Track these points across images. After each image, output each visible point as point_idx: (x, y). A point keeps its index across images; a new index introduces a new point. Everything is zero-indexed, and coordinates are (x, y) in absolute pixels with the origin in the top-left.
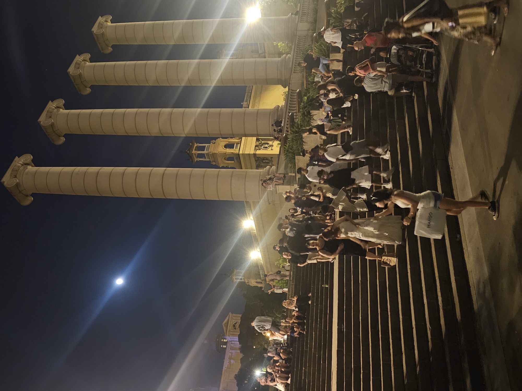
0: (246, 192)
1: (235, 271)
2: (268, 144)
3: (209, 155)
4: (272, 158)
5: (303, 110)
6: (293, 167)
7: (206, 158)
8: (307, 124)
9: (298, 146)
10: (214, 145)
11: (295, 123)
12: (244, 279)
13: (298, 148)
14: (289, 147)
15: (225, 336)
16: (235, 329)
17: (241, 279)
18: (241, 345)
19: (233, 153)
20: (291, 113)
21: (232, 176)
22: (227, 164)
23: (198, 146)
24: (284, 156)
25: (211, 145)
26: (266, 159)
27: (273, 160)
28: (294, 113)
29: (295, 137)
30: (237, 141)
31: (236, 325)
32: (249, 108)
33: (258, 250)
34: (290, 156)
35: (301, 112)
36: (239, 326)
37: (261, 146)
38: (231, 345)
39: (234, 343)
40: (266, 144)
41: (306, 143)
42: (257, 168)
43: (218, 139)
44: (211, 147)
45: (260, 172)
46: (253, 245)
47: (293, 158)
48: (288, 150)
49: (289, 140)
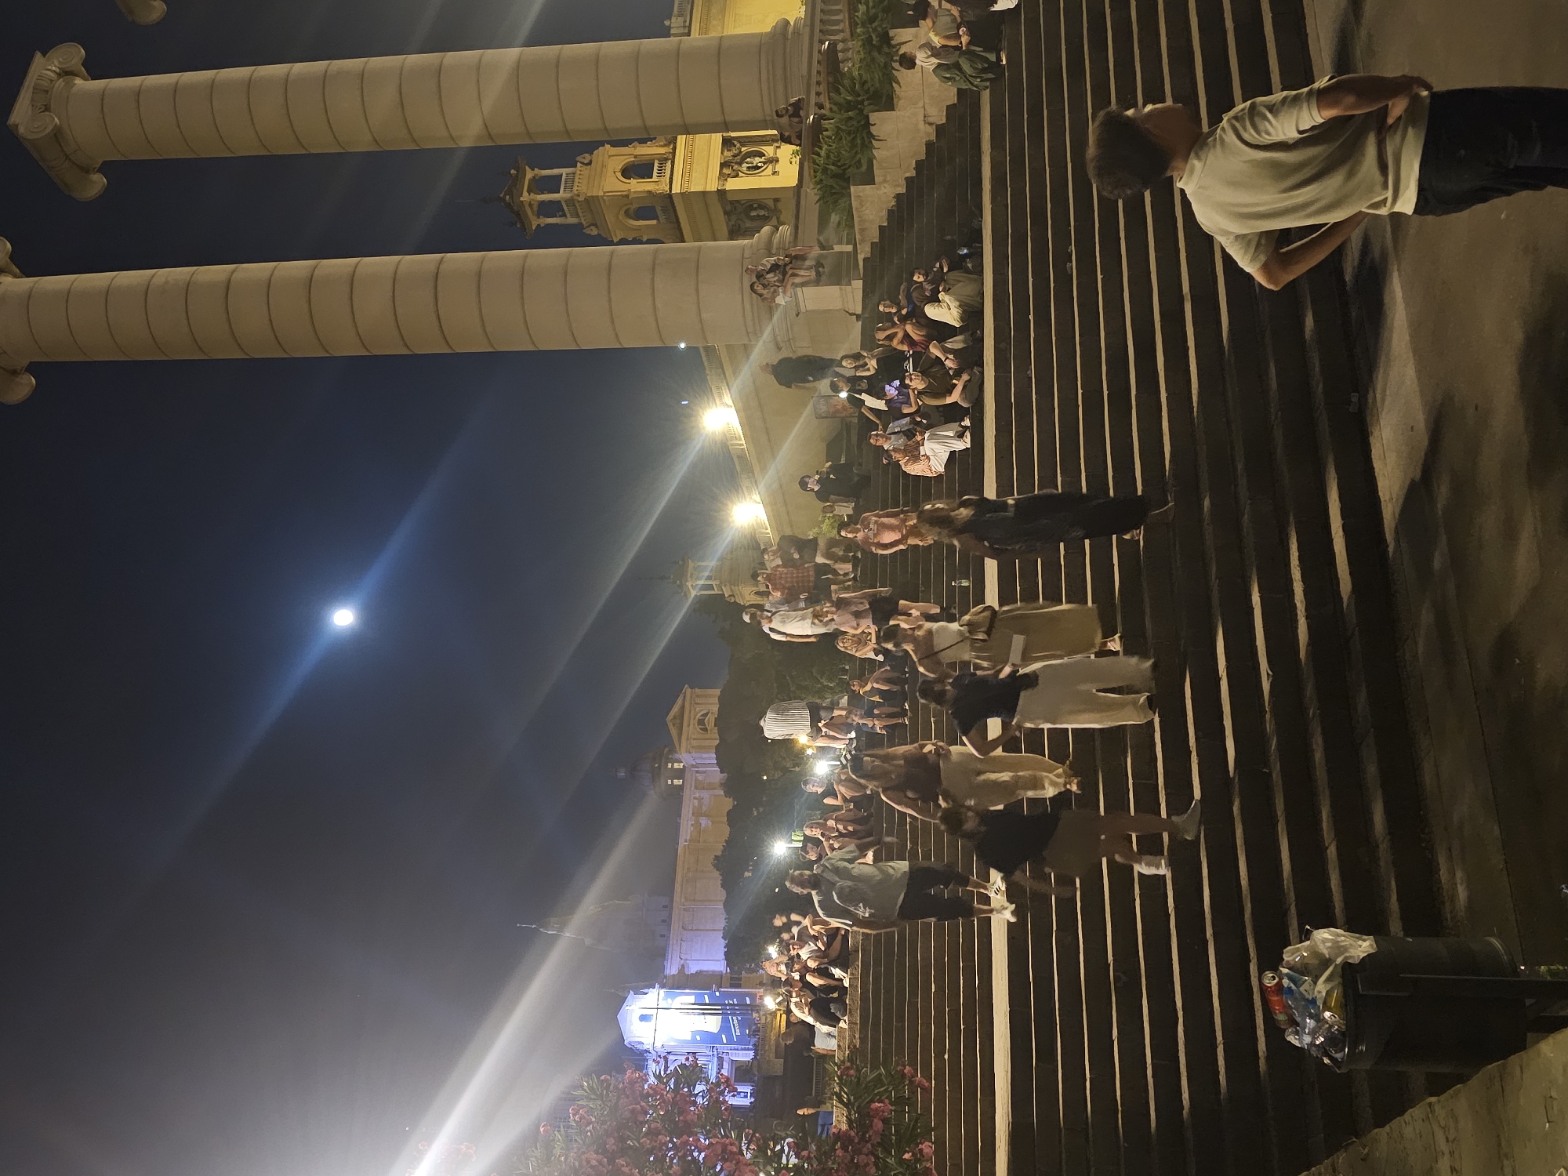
0: (704, 315)
1: (691, 564)
2: (761, 155)
3: (574, 205)
4: (776, 200)
5: (865, 30)
6: (846, 225)
7: (568, 215)
8: (881, 75)
9: (856, 153)
10: (588, 171)
11: (843, 75)
12: (720, 587)
13: (857, 158)
14: (828, 156)
15: (676, 752)
16: (705, 730)
17: (711, 587)
18: (725, 775)
19: (649, 192)
20: (827, 43)
21: (654, 268)
22: (636, 230)
23: (537, 178)
24: (814, 188)
25: (578, 172)
26: (759, 205)
27: (779, 207)
28: (837, 42)
29: (846, 122)
30: (662, 150)
31: (706, 719)
32: (689, 36)
33: (757, 497)
34: (834, 188)
35: (859, 36)
36: (715, 721)
37: (740, 164)
38: (696, 777)
39: (705, 772)
40: (756, 156)
41: (881, 140)
42: (731, 238)
43: (598, 149)
44: (579, 178)
45: (743, 248)
46: (740, 484)
47: (844, 192)
48: (827, 166)
49: (826, 136)
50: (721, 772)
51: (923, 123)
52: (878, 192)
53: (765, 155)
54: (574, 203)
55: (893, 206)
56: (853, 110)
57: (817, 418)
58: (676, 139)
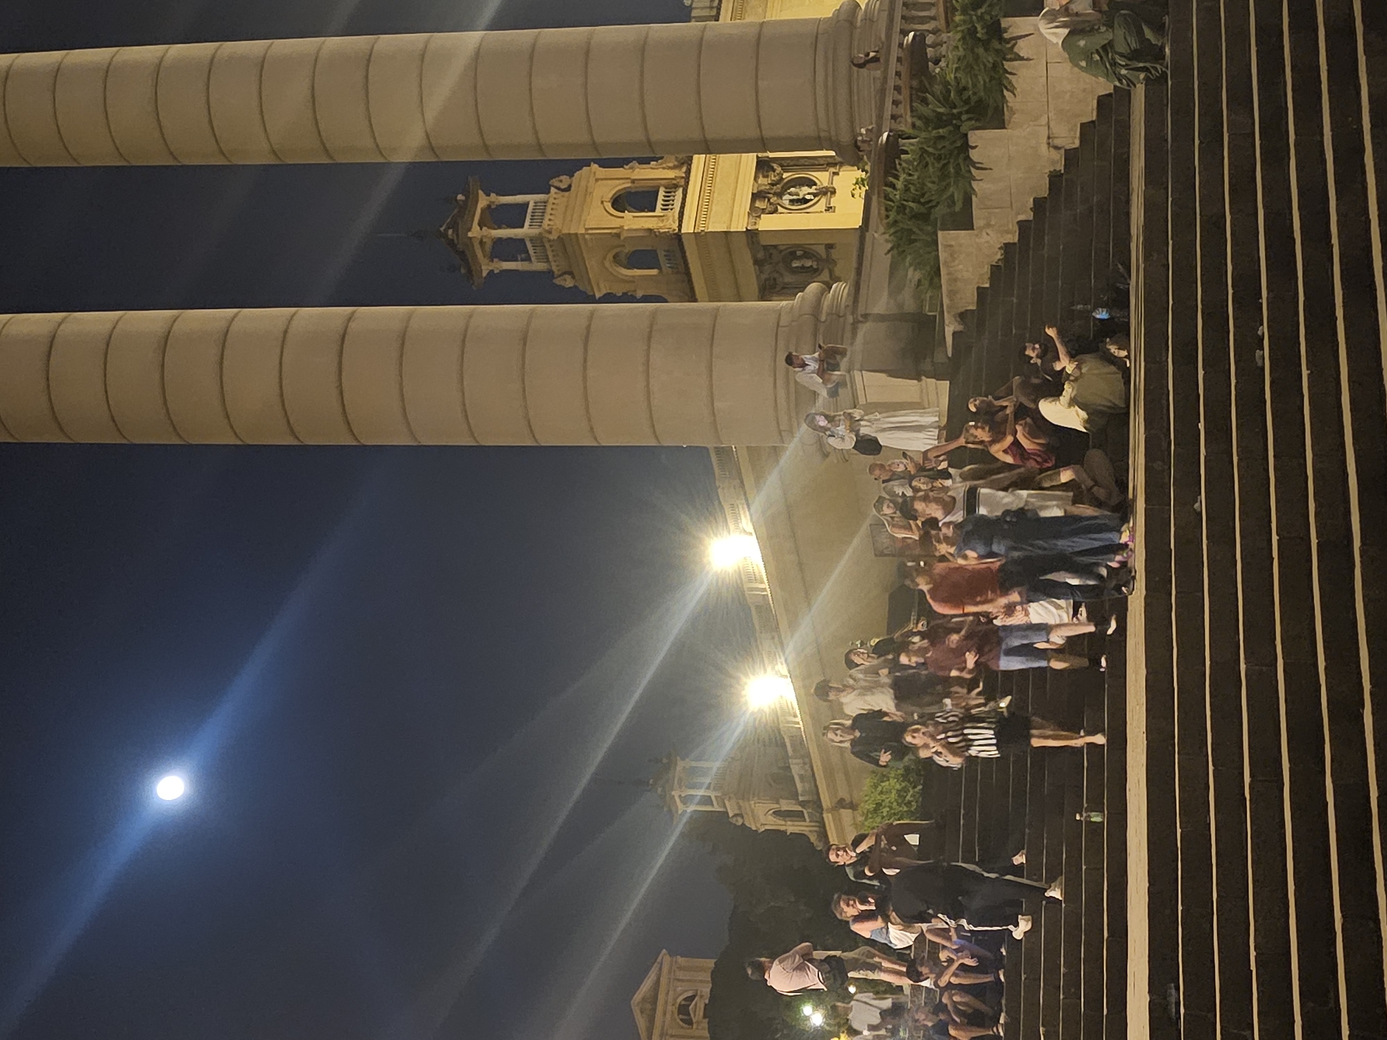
0: (717, 404)
1: (681, 765)
2: (811, 183)
3: (544, 246)
4: (830, 247)
5: (967, 18)
6: (929, 283)
7: (533, 259)
8: (987, 80)
9: (948, 185)
10: (565, 199)
11: (932, 78)
12: (720, 800)
13: (949, 193)
14: (907, 189)
16: (689, 1022)
17: (707, 800)
19: (650, 230)
20: (912, 34)
21: (650, 338)
22: (628, 281)
23: (493, 207)
24: (884, 233)
25: (551, 200)
26: (805, 252)
27: (834, 257)
28: (926, 33)
29: (935, 143)
30: (671, 174)
31: (690, 1007)
32: (718, 21)
33: (784, 669)
34: (914, 233)
35: (957, 27)
36: (705, 1009)
37: (780, 195)
40: (802, 185)
41: (985, 169)
42: (762, 298)
43: (581, 169)
44: (552, 209)
45: (779, 313)
46: (757, 647)
47: (929, 239)
48: (905, 203)
49: (905, 161)
51: (1046, 146)
52: (977, 240)
53: (815, 184)
54: (542, 242)
55: (999, 260)
56: (946, 126)
57: (876, 555)
58: (691, 159)
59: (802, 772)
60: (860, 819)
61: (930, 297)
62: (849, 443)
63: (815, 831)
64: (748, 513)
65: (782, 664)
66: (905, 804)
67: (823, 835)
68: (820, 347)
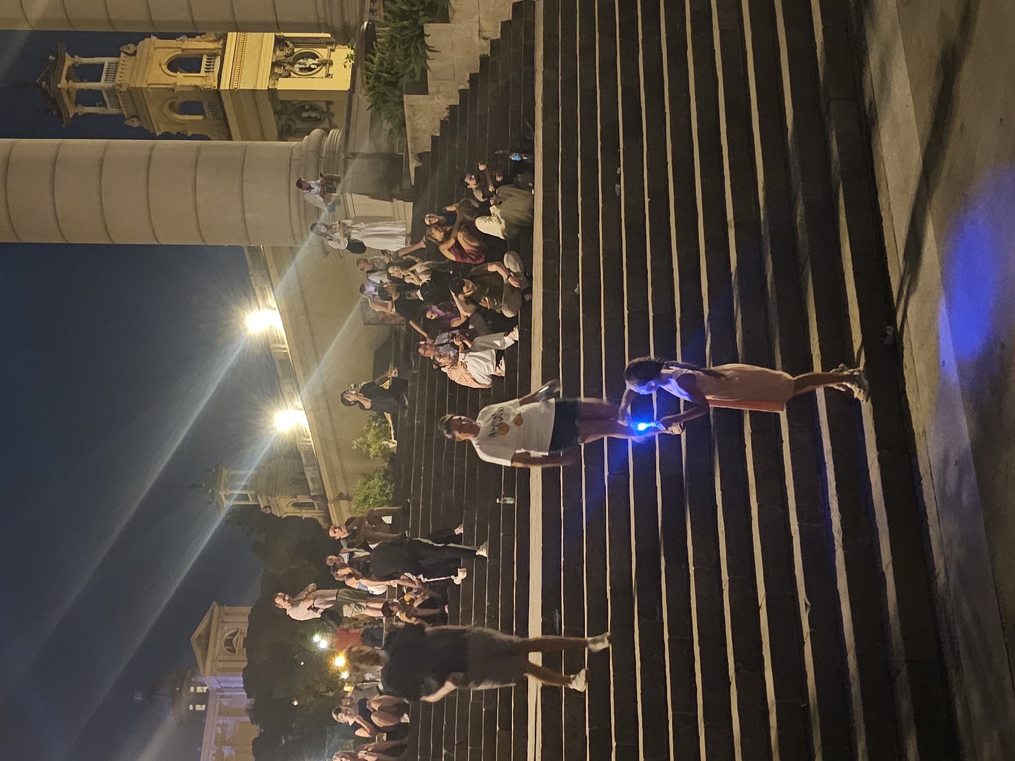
0: (247, 215)
1: (225, 472)
2: (315, 57)
3: (116, 96)
4: (329, 104)
6: (398, 133)
7: (108, 105)
9: (410, 62)
10: (131, 61)
12: (255, 497)
13: (411, 68)
14: (381, 64)
15: (199, 675)
16: (233, 651)
17: (246, 497)
18: (253, 700)
19: (197, 87)
21: (196, 165)
22: (181, 124)
23: (77, 65)
24: (366, 95)
25: (121, 62)
26: (312, 107)
27: (332, 110)
29: (400, 31)
30: (211, 46)
31: (234, 639)
33: (300, 404)
34: (387, 95)
36: (244, 641)
37: (292, 64)
38: (220, 703)
39: (230, 697)
40: (309, 57)
41: (436, 51)
42: (281, 139)
43: (143, 39)
44: (122, 69)
45: (292, 149)
46: (281, 389)
47: (397, 100)
48: (380, 73)
49: (381, 44)
50: (249, 697)
51: (478, 37)
52: (431, 102)
53: (318, 57)
54: (115, 92)
55: (446, 116)
56: (408, 20)
57: (365, 324)
58: (227, 34)
59: (313, 476)
60: (354, 506)
61: (400, 142)
62: (344, 245)
63: (322, 516)
64: (272, 294)
65: (298, 401)
66: (385, 496)
67: (328, 519)
68: (321, 175)
